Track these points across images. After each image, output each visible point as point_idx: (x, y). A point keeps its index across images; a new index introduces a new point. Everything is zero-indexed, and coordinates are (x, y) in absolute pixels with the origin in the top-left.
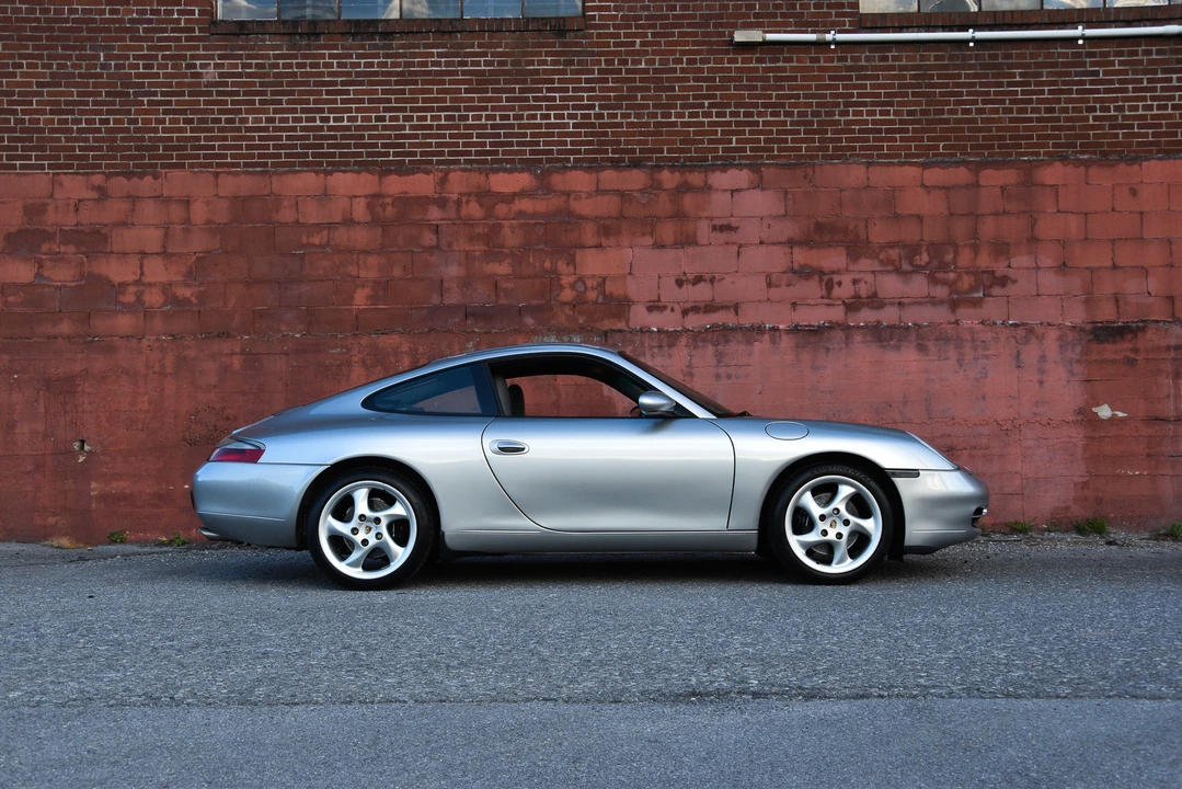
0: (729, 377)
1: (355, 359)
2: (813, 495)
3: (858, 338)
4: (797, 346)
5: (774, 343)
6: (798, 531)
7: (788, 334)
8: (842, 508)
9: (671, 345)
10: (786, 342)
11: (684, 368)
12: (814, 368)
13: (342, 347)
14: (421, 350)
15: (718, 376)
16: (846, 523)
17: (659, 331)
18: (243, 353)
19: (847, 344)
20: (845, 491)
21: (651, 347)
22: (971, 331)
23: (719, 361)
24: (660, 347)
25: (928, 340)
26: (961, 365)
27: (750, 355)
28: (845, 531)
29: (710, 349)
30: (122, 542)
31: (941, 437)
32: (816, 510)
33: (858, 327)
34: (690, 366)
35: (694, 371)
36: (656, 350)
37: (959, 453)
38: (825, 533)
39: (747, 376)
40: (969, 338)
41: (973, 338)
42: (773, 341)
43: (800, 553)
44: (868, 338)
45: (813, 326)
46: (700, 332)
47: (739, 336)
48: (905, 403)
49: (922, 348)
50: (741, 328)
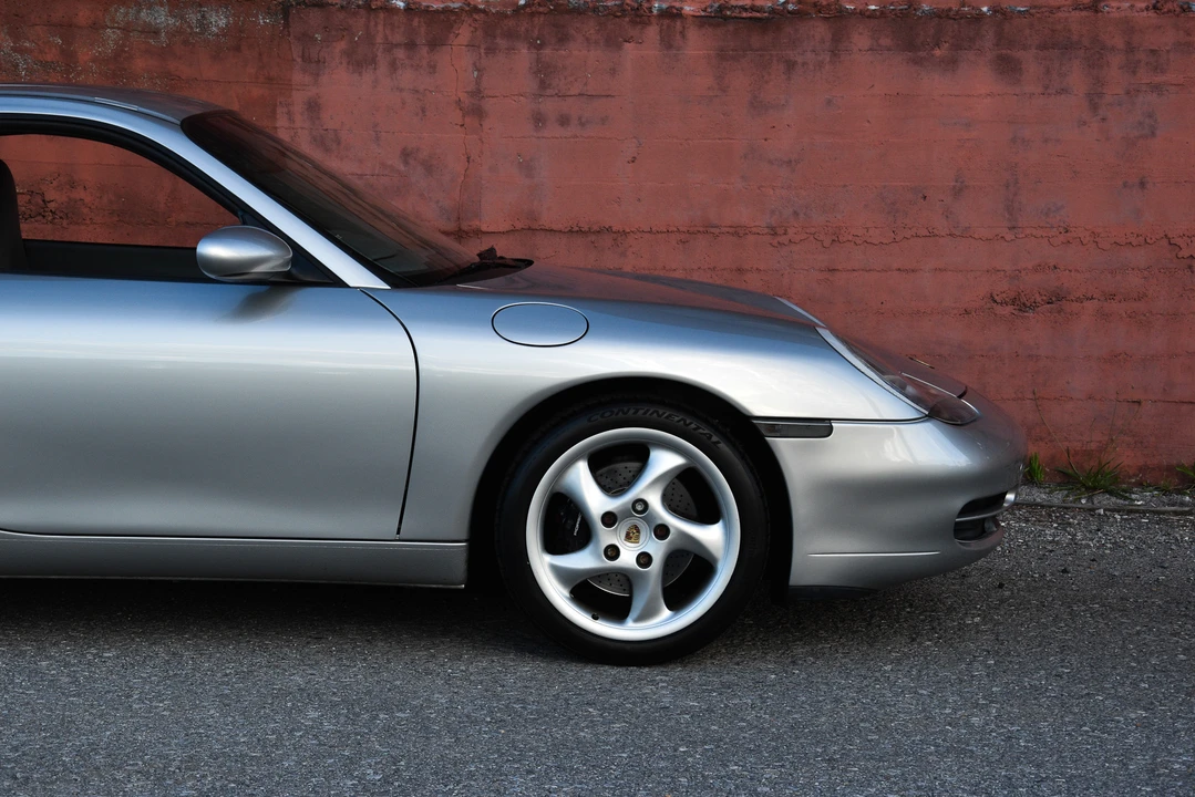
0: (564, 121)
2: (593, 469)
3: (860, 39)
4: (722, 55)
5: (670, 47)
6: (553, 545)
7: (701, 26)
8: (655, 500)
9: (434, 44)
10: (696, 45)
11: (463, 97)
12: (757, 106)
15: (539, 120)
16: (662, 531)
17: (408, 9)
19: (835, 53)
20: (664, 462)
21: (390, 47)
22: (1128, 27)
23: (543, 85)
24: (411, 46)
25: (1025, 48)
26: (1094, 107)
27: (613, 72)
28: (657, 549)
29: (524, 56)
31: (1038, 269)
32: (596, 501)
33: (864, 15)
34: (477, 93)
35: (488, 105)
36: (400, 53)
37: (1076, 306)
38: (613, 552)
39: (604, 120)
40: (1119, 42)
41: (1128, 43)
42: (667, 43)
43: (558, 595)
44: (885, 41)
45: (760, 9)
46: (502, 16)
47: (590, 27)
48: (958, 192)
49: (1007, 67)
50: (595, 10)
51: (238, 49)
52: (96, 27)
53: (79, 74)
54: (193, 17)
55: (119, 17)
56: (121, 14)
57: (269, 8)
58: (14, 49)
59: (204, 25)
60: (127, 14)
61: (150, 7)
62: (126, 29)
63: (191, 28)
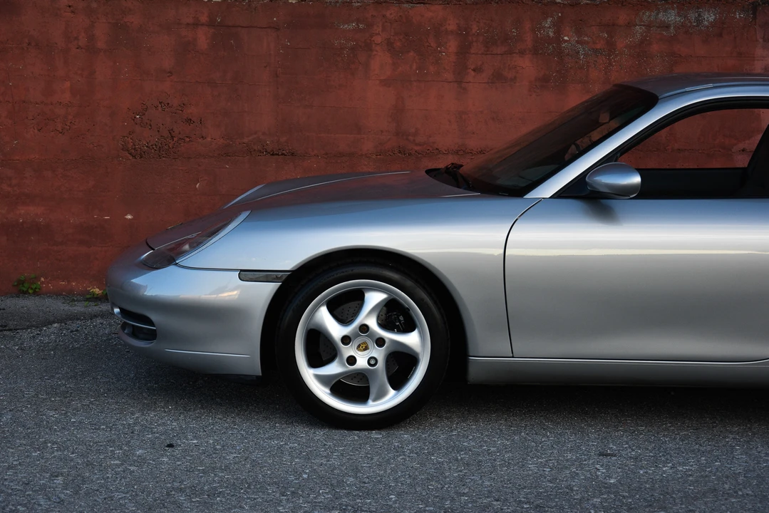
1: (378, 39)
13: (358, 21)
14: (475, 29)
18: (211, 23)
30: (36, 293)
51: (720, 35)
52: (630, 25)
53: (616, 56)
54: (692, 15)
55: (645, 18)
56: (647, 16)
57: (743, 7)
58: (578, 42)
59: (699, 21)
60: (650, 16)
61: (665, 11)
62: (649, 26)
63: (690, 22)
